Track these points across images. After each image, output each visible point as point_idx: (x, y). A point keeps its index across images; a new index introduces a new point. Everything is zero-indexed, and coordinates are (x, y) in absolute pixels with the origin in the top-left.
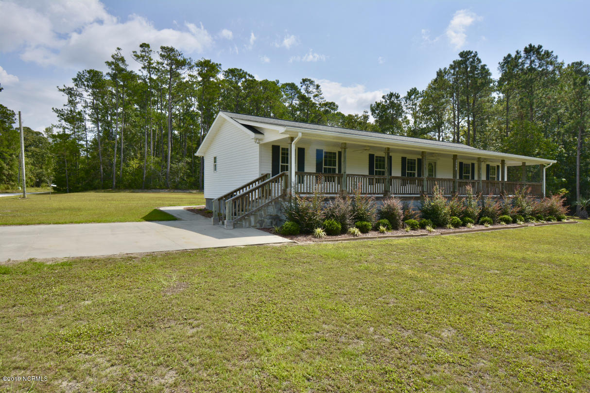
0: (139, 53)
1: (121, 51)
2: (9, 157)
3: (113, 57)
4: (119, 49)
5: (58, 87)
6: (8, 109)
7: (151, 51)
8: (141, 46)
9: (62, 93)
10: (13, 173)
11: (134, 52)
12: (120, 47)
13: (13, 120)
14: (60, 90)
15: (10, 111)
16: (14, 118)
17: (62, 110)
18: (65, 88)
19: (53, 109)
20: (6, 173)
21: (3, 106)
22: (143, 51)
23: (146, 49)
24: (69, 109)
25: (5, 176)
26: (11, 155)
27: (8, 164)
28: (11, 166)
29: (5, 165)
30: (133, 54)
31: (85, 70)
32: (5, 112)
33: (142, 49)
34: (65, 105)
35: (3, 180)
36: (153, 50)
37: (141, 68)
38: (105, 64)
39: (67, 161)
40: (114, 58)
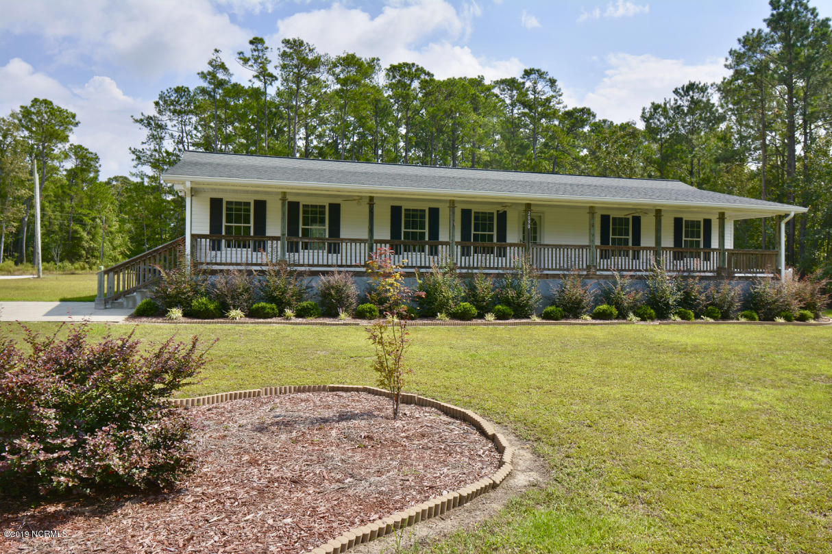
0: (248, 54)
1: (220, 55)
2: (91, 222)
3: (210, 63)
4: (216, 51)
5: (132, 117)
6: (90, 151)
7: (267, 48)
8: (251, 42)
9: (139, 125)
10: (95, 246)
11: (240, 53)
12: (218, 49)
13: (96, 167)
14: (136, 121)
15: (92, 153)
16: (97, 165)
17: (143, 149)
18: (142, 118)
19: (130, 149)
20: (86, 245)
21: (83, 148)
22: (255, 50)
23: (260, 46)
24: (152, 148)
25: (84, 249)
26: (93, 219)
27: (89, 233)
28: (93, 236)
29: (84, 234)
30: (238, 56)
31: (170, 89)
32: (85, 156)
33: (253, 47)
34: (143, 143)
35: (81, 256)
36: (270, 47)
37: (251, 78)
38: (198, 76)
39: (147, 226)
40: (212, 66)
